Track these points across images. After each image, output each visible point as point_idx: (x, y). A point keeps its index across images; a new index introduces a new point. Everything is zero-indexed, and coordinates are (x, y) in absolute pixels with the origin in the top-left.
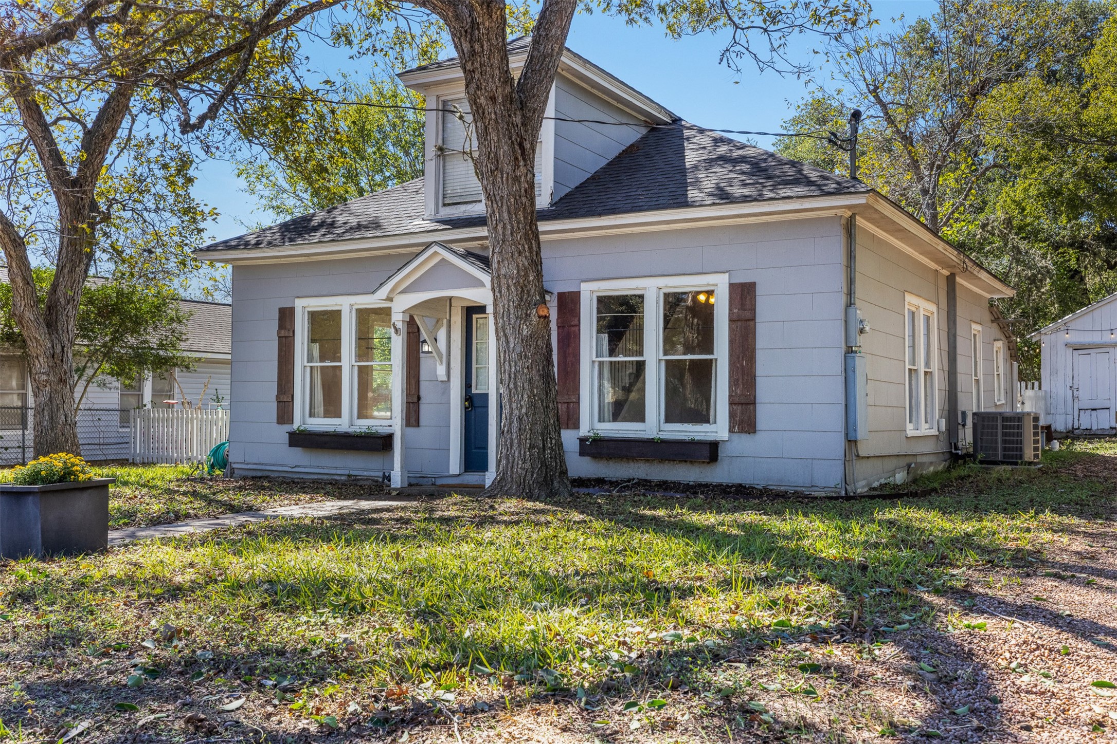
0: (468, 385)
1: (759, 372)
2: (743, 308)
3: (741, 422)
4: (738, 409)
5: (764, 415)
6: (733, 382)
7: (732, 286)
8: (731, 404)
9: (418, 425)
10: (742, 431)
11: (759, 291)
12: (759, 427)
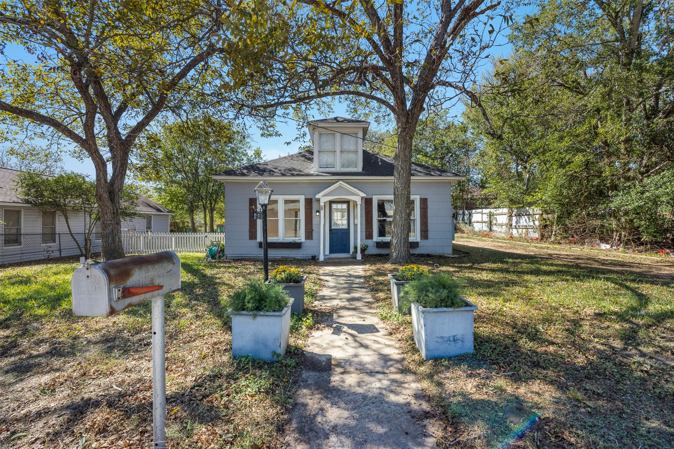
0: (330, 226)
1: (429, 222)
2: (424, 205)
3: (424, 237)
4: (423, 233)
5: (430, 235)
6: (422, 225)
7: (420, 199)
8: (421, 231)
9: (312, 239)
10: (424, 239)
11: (428, 200)
12: (429, 237)
